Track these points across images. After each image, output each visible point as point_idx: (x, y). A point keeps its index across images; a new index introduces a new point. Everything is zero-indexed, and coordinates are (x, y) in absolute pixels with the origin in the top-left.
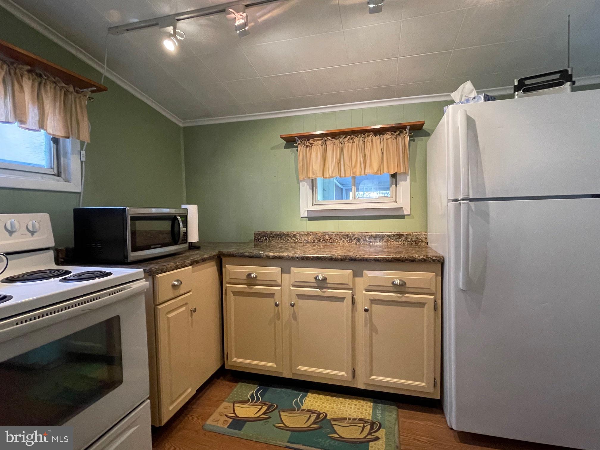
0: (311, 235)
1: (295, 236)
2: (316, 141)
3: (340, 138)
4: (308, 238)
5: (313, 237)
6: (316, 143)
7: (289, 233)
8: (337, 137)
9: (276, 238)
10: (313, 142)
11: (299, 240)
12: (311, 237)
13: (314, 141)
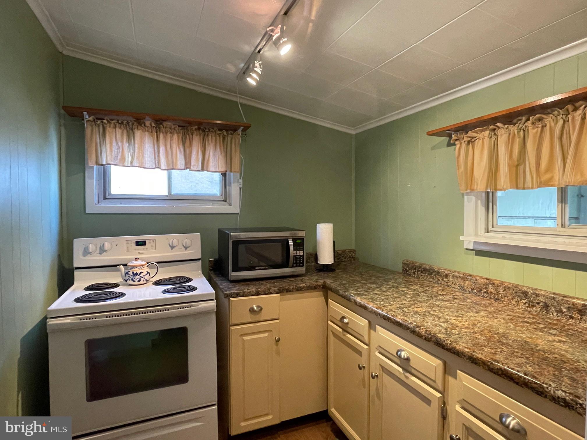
0: (467, 280)
1: (447, 276)
2: (481, 132)
3: (519, 122)
4: (463, 283)
5: (472, 283)
6: (481, 135)
7: (441, 271)
8: (515, 121)
9: (425, 273)
10: (475, 135)
11: (452, 284)
12: (467, 282)
13: (477, 133)
